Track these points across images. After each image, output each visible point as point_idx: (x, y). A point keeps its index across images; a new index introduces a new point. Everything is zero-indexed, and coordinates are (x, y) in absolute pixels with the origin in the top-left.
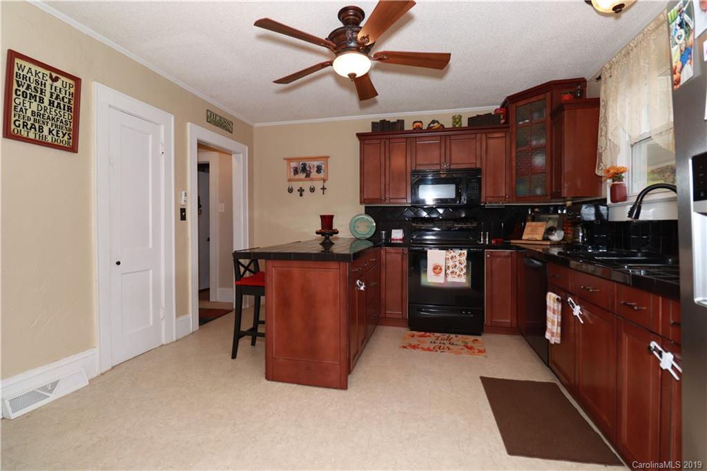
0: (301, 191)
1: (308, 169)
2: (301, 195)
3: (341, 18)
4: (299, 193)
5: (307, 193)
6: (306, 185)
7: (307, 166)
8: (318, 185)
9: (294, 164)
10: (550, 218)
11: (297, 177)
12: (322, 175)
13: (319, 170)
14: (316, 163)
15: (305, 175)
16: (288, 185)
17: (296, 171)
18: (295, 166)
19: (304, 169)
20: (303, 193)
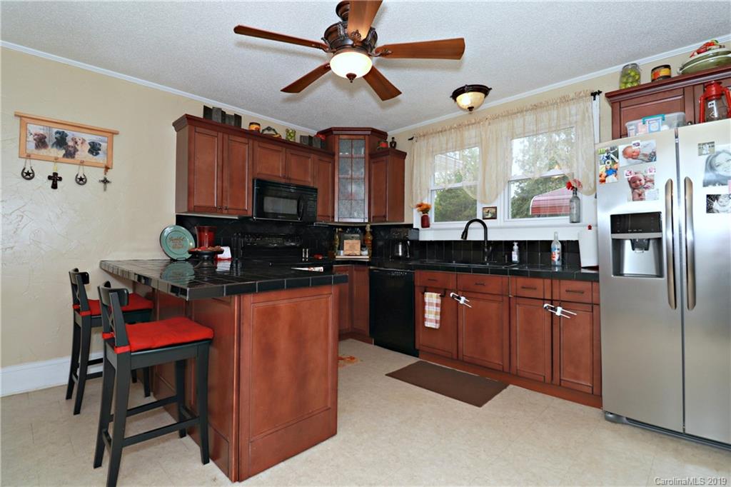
0: (55, 179)
1: (71, 143)
2: (54, 186)
3: (339, 13)
4: (51, 182)
5: (67, 183)
6: (68, 171)
7: (68, 139)
8: (94, 175)
9: (35, 129)
10: (353, 237)
11: (43, 152)
12: (101, 158)
13: (94, 149)
14: (90, 138)
15: (64, 152)
16: (21, 164)
17: (41, 142)
18: (42, 132)
19: (61, 141)
20: (59, 183)
